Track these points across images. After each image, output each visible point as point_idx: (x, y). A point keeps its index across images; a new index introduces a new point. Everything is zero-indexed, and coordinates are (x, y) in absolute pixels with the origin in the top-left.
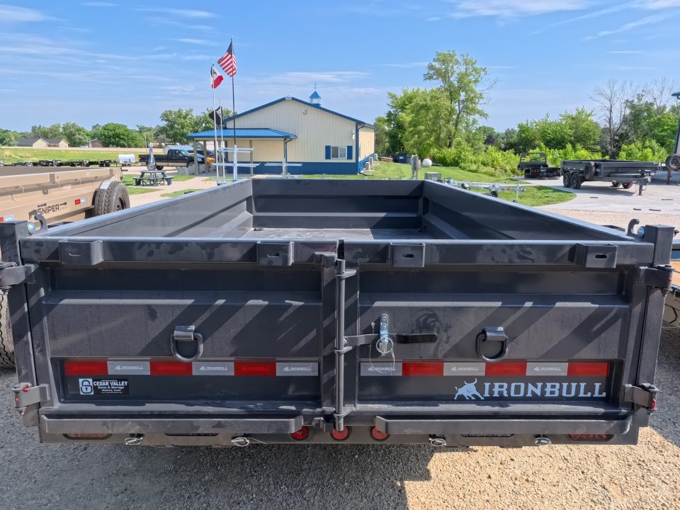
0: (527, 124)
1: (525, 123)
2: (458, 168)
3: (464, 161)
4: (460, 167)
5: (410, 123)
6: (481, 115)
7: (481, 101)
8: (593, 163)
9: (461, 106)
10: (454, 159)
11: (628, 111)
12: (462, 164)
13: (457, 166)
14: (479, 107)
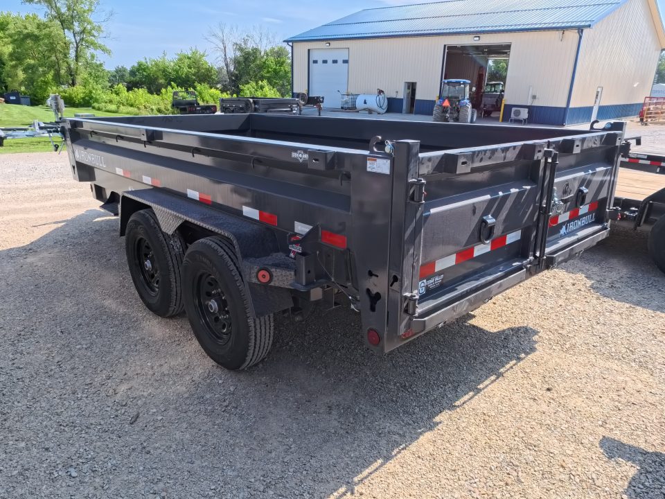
0: (146, 62)
1: (144, 61)
2: (90, 108)
3: (96, 100)
4: (94, 108)
5: (11, 55)
6: (103, 50)
7: (102, 35)
8: (251, 100)
9: (78, 38)
10: (83, 98)
11: (238, 54)
12: (96, 105)
13: (89, 107)
14: (100, 41)
